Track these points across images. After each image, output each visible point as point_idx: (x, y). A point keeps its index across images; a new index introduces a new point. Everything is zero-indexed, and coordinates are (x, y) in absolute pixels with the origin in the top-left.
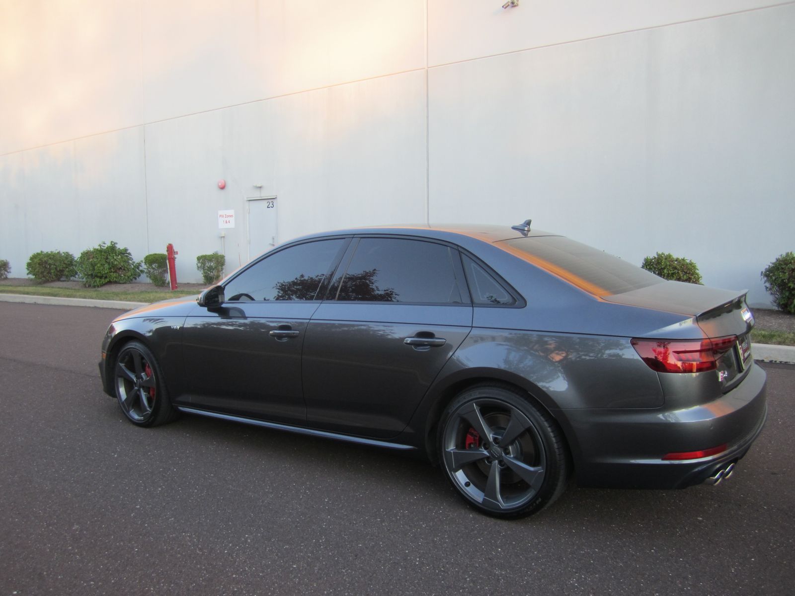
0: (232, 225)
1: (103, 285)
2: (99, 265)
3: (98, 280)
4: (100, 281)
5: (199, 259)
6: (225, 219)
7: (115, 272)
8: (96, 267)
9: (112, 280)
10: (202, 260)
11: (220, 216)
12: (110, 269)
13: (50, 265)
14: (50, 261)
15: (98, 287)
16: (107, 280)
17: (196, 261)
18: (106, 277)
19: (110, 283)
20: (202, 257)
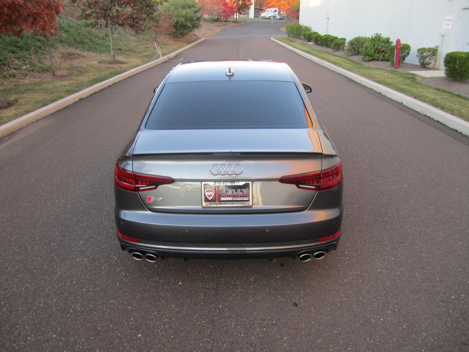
0: (449, 27)
1: (369, 61)
2: (369, 48)
3: (368, 57)
4: (368, 58)
5: (419, 50)
6: (446, 22)
7: (378, 53)
8: (367, 49)
9: (375, 59)
10: (421, 51)
11: (446, 20)
12: (375, 51)
13: (356, 45)
14: (356, 43)
15: (367, 61)
16: (373, 58)
17: (416, 51)
18: (372, 56)
19: (374, 60)
20: (422, 49)
